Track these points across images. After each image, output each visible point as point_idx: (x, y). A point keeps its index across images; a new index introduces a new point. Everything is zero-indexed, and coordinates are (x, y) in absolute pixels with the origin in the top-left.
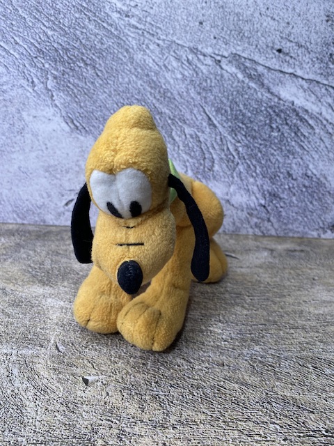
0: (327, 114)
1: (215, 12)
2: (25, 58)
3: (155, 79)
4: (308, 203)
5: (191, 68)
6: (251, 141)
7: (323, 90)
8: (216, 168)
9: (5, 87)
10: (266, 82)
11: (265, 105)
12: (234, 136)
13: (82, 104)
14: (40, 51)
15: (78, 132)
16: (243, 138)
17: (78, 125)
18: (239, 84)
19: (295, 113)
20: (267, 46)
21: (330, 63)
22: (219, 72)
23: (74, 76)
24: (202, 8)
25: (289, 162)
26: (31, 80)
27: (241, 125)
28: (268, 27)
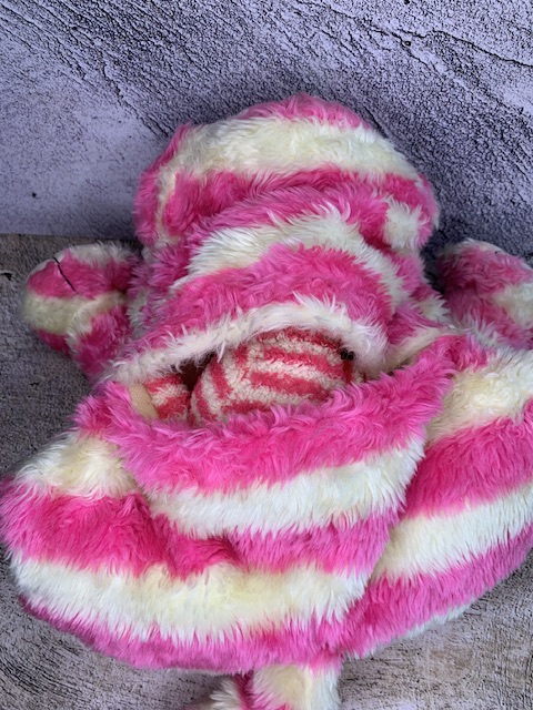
2: (55, 29)
3: (291, 69)
9: (33, 75)
11: (474, 112)
12: (414, 151)
14: (79, 18)
16: (428, 154)
17: (167, 129)
23: (149, 61)
26: (75, 66)
27: (427, 138)
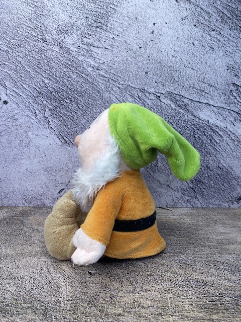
0: (230, 127)
1: (155, 66)
2: (30, 98)
4: (221, 185)
5: (141, 102)
7: (227, 113)
8: (160, 164)
9: (16, 117)
10: (190, 109)
11: (190, 124)
13: (69, 127)
14: (40, 93)
15: (67, 144)
17: (67, 139)
18: (173, 111)
19: (210, 128)
20: (190, 86)
21: (230, 96)
22: (159, 104)
23: (63, 109)
24: (147, 64)
25: (208, 159)
26: (34, 112)
28: (190, 74)
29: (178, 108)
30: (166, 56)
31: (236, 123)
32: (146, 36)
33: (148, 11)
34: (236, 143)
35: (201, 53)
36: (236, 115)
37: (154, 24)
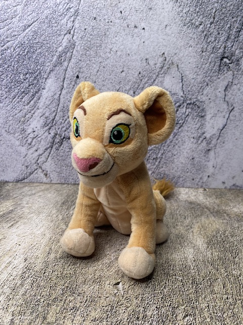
0: (38, 113)
1: (102, 29)
5: (65, 11)
6: (16, 60)
7: (54, 109)
10: (57, 68)
18: (55, 49)
20: (80, 68)
22: (62, 33)
24: (105, 19)
25: (3, 89)
28: (93, 68)
29: (57, 55)
30: (112, 42)
31: (44, 118)
32: (132, 19)
33: (157, 23)
34: (22, 119)
35: (114, 79)
36: (52, 118)
37: (144, 29)
